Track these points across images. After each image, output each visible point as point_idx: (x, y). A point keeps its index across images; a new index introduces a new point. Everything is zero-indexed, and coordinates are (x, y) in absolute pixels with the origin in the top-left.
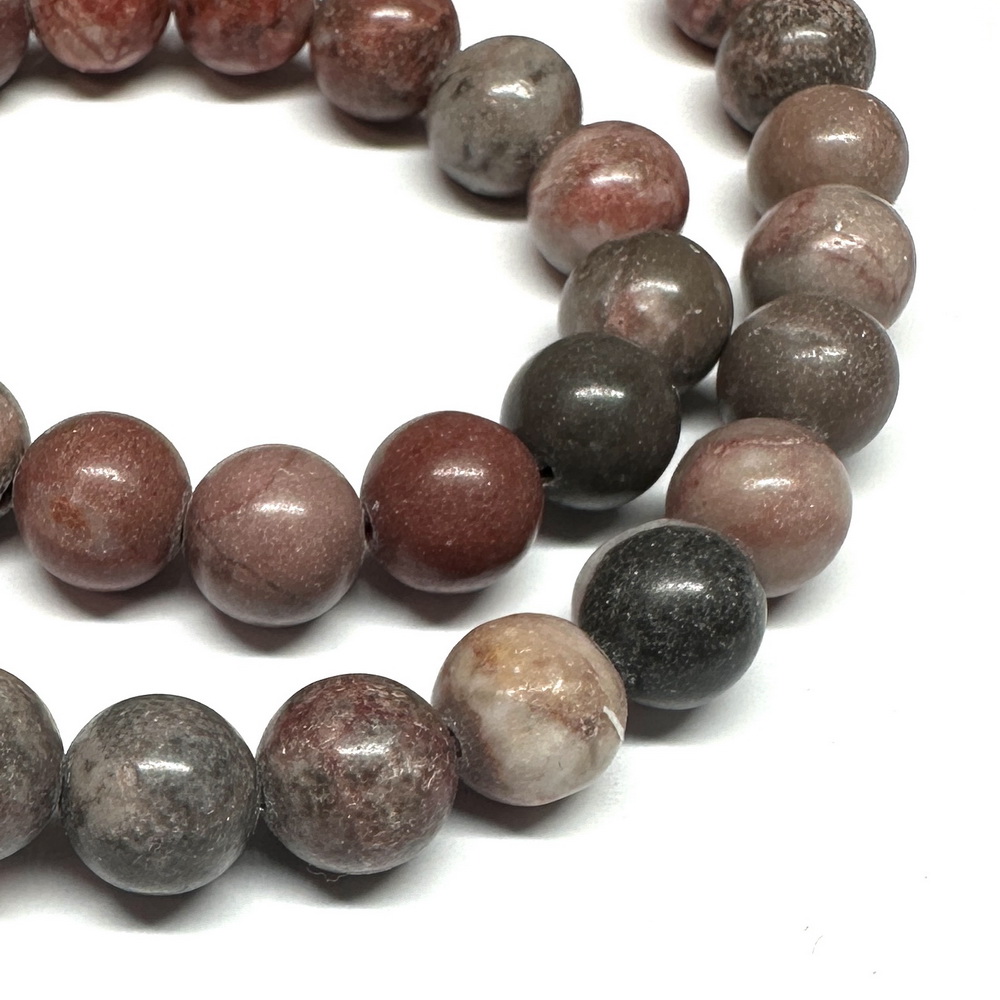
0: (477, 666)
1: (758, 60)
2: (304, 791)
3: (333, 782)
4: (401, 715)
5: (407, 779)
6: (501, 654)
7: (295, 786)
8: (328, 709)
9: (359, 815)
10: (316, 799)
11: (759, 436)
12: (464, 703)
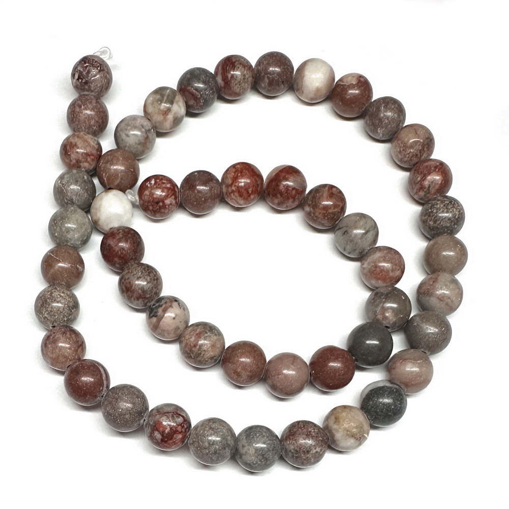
0: (335, 422)
1: (430, 223)
2: (292, 453)
3: (300, 453)
4: (317, 437)
5: (317, 452)
6: (341, 420)
7: (290, 451)
8: (300, 434)
9: (305, 460)
10: (295, 455)
11: (412, 359)
12: (331, 431)
